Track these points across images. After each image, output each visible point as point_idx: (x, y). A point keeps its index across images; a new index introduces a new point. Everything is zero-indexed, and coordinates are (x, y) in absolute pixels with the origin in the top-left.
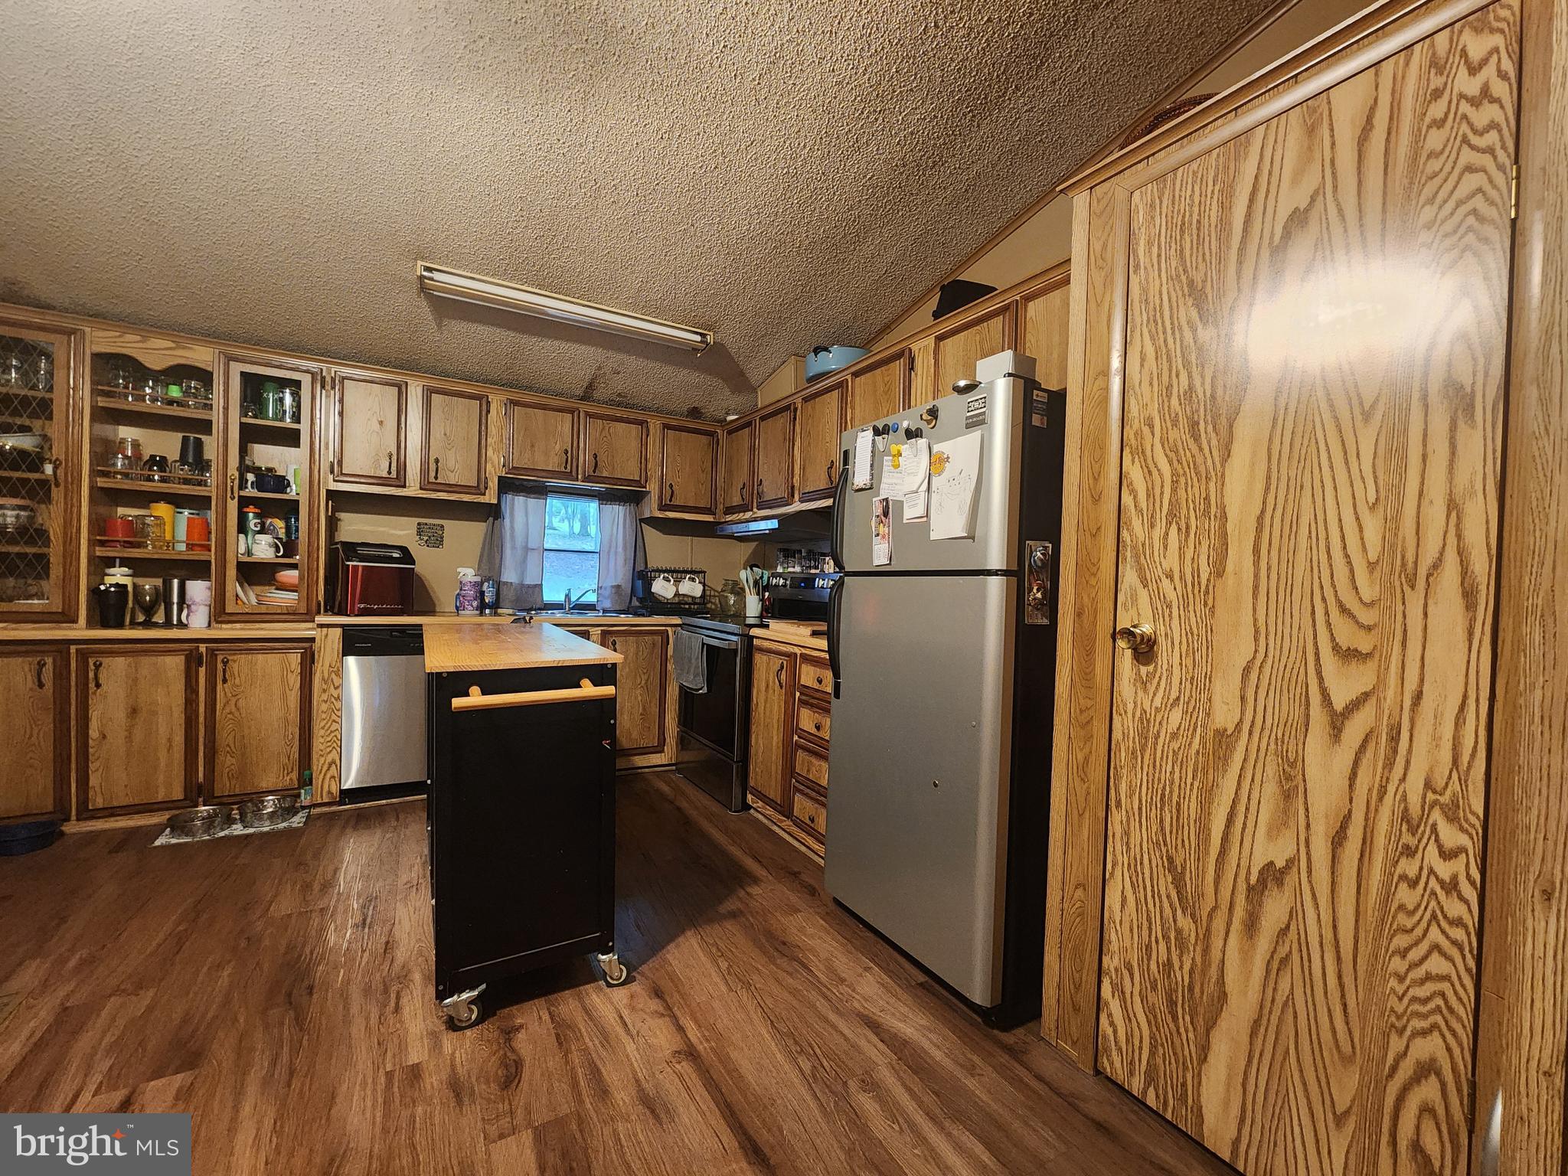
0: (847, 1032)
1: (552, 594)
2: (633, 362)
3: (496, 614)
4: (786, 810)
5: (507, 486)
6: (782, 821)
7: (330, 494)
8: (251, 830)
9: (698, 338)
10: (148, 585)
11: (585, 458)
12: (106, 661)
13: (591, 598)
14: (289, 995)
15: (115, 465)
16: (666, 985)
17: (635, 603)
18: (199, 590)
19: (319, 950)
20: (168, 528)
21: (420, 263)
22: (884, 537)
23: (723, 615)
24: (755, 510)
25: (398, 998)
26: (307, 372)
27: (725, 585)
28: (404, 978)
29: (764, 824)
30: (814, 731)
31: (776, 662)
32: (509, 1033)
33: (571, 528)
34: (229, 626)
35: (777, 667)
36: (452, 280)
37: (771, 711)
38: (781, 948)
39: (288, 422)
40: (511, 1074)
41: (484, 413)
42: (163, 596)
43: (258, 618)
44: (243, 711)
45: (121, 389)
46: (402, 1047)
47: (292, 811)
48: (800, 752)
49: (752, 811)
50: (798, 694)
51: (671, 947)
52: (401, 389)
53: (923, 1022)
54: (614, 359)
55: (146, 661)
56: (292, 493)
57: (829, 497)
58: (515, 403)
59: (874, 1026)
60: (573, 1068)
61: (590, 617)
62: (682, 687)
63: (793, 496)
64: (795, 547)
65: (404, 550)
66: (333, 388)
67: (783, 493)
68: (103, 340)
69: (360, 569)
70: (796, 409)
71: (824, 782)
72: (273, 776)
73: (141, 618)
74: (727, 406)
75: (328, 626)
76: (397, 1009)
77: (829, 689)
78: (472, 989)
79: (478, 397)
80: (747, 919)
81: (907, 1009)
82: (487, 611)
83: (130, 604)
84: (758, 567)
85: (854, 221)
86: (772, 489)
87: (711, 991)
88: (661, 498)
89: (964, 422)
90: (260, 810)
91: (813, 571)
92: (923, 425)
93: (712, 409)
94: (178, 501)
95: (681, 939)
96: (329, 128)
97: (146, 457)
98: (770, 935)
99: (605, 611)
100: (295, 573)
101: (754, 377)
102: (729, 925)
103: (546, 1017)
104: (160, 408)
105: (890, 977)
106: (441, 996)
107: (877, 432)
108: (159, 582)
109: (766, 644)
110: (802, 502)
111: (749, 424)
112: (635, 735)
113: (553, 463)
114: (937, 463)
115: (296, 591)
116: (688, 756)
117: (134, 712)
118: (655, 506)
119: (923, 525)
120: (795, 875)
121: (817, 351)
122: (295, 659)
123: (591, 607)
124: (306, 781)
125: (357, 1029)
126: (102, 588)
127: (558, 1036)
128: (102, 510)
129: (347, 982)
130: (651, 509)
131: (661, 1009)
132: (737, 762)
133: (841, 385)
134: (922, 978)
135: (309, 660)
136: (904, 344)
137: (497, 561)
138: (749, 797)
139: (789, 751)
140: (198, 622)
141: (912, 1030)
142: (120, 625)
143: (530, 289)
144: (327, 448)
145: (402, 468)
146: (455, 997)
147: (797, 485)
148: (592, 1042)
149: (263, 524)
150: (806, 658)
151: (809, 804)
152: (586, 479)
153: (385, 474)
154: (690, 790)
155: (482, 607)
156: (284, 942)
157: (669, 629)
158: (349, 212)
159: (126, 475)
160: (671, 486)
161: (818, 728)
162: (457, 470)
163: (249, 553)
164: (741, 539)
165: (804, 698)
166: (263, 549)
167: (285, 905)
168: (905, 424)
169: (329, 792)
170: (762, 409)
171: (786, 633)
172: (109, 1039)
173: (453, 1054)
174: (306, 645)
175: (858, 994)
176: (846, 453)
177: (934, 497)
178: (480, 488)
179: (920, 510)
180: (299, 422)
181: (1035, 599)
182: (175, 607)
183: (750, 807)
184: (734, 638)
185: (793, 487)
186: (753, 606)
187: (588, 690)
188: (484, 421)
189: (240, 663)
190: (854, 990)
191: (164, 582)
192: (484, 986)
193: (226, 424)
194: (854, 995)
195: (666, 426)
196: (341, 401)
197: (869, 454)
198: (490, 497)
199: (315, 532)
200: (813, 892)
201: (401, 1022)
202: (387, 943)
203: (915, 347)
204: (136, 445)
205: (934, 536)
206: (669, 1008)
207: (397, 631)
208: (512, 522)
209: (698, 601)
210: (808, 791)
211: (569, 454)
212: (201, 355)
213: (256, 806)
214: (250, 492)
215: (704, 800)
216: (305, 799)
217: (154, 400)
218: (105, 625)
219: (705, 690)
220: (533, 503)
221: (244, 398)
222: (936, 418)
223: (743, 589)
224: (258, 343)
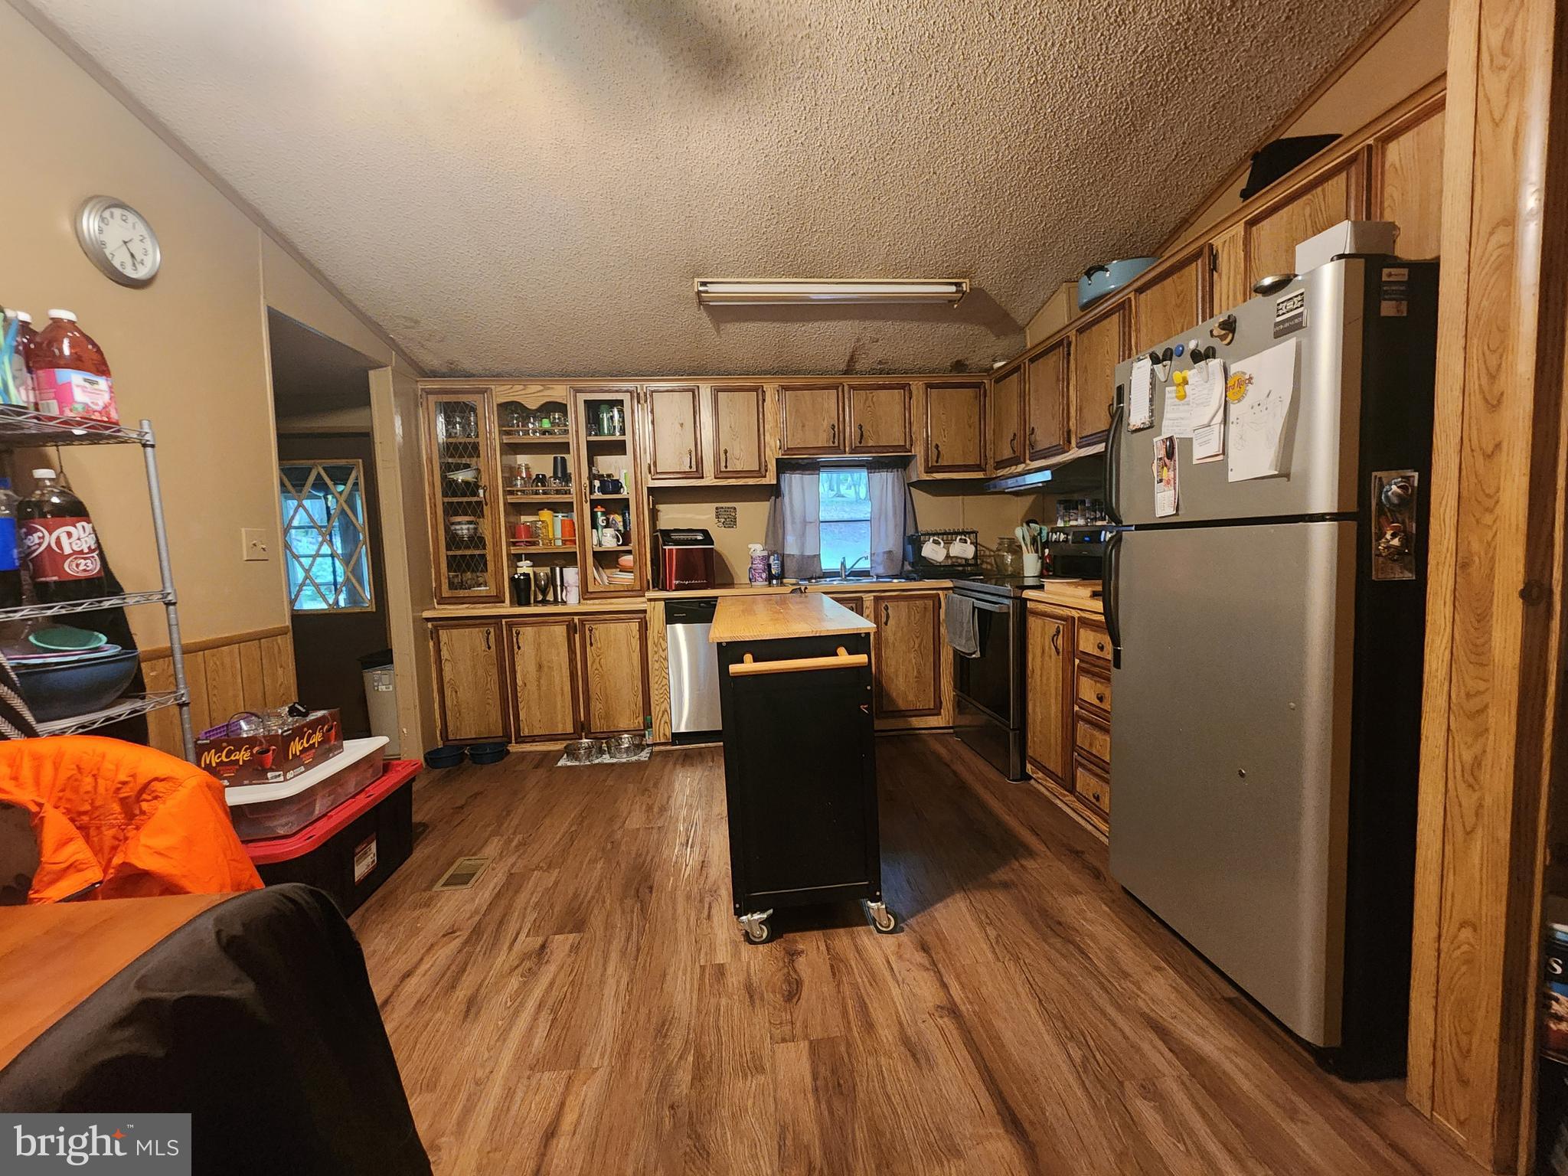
0: (1127, 1030)
1: (829, 563)
2: (890, 328)
3: (782, 584)
4: (1069, 785)
5: (785, 466)
6: (1065, 796)
7: (651, 490)
8: (614, 760)
9: (953, 289)
10: (543, 572)
11: (851, 431)
12: (522, 630)
13: (865, 565)
14: (638, 891)
15: (516, 485)
16: (930, 939)
17: (908, 567)
18: (571, 575)
19: (657, 859)
20: (550, 529)
21: (696, 280)
22: (1168, 482)
23: (999, 575)
24: (1028, 462)
25: (710, 908)
26: (627, 391)
27: (1000, 544)
28: (714, 892)
29: (1046, 797)
30: (1096, 702)
31: (1052, 626)
32: (792, 955)
33: (857, 493)
34: (591, 602)
35: (1053, 631)
36: (724, 289)
37: (1048, 679)
38: (1056, 928)
39: (618, 436)
40: (793, 991)
41: (760, 402)
42: (551, 580)
43: (609, 595)
44: (605, 669)
45: (515, 428)
46: (712, 948)
47: (640, 747)
48: (1081, 725)
49: (1032, 782)
50: (1077, 661)
51: (939, 905)
52: (694, 392)
53: (1230, 1045)
54: (868, 329)
55: (545, 628)
56: (624, 494)
57: (1101, 442)
58: (786, 388)
59: (1162, 1032)
60: (843, 998)
61: (864, 584)
62: (955, 651)
63: (1069, 442)
64: (1076, 497)
65: (705, 532)
66: (646, 401)
67: (1056, 440)
68: (503, 393)
69: (674, 552)
70: (1069, 344)
71: (1107, 759)
72: (627, 719)
73: (540, 597)
74: (993, 352)
75: (655, 600)
76: (709, 917)
77: (1110, 657)
78: (763, 911)
79: (755, 389)
80: (1020, 892)
81: (1206, 1022)
82: (774, 582)
83: (533, 588)
84: (1036, 523)
85: (1127, 109)
86: (1045, 438)
87: (978, 956)
88: (927, 461)
89: (1272, 330)
90: (620, 745)
91: (1099, 523)
92: (1215, 343)
93: (977, 358)
94: (554, 507)
95: (949, 900)
96: (618, 186)
97: (534, 477)
98: (1044, 913)
99: (878, 577)
100: (630, 557)
101: (1020, 315)
102: (1001, 896)
103: (823, 948)
104: (539, 438)
105: (1187, 983)
106: (739, 913)
107: (1155, 359)
108: (548, 570)
109: (1041, 607)
110: (1079, 447)
111: (1017, 369)
112: (911, 697)
113: (822, 439)
114: (1234, 387)
115: (632, 572)
116: (965, 720)
117: (540, 667)
118: (922, 469)
119: (1219, 465)
120: (1078, 854)
121: (1089, 273)
122: (634, 626)
123: (865, 574)
124: (648, 725)
125: (681, 926)
126: (516, 576)
127: (832, 966)
128: (512, 519)
129: (675, 888)
130: (918, 472)
131: (927, 964)
132: (1013, 729)
133: (1123, 307)
134: (1232, 993)
135: (644, 627)
136: (1202, 242)
137: (780, 536)
138: (1029, 767)
139: (1071, 722)
140: (572, 599)
141: (1212, 1048)
142: (528, 604)
143: (788, 280)
144: (645, 453)
145: (700, 462)
146: (749, 916)
147: (1073, 428)
148: (862, 980)
149: (607, 520)
150: (1085, 623)
151: (1093, 781)
152: (853, 451)
153: (688, 469)
154: (967, 754)
155: (770, 578)
156: (634, 849)
157: (940, 592)
158: (641, 251)
159: (523, 492)
160: (937, 446)
161: (1101, 699)
162: (743, 459)
163: (600, 544)
164: (1017, 494)
165: (1083, 665)
166: (608, 540)
167: (636, 821)
168: (1192, 345)
169: (665, 735)
170: (1030, 349)
171: (1064, 595)
172: (534, 899)
173: (749, 963)
174: (642, 616)
175: (1144, 993)
176: (1120, 389)
177: (1233, 429)
178: (761, 473)
179: (1214, 447)
180: (624, 434)
181: (1388, 547)
182: (559, 588)
183: (1031, 778)
184: (1006, 601)
185: (1069, 432)
186: (1031, 564)
187: (844, 658)
188: (761, 410)
189: (600, 630)
190: (1139, 988)
191: (551, 569)
192: (771, 911)
193: (578, 443)
194: (1139, 993)
195: (929, 386)
196: (652, 412)
197: (1148, 386)
198: (770, 479)
199: (642, 523)
200: (1097, 875)
201: (711, 928)
202: (703, 862)
203: (1217, 242)
204: (527, 468)
205: (1233, 477)
206: (934, 963)
207: (702, 602)
208: (791, 499)
209: (970, 562)
210: (1094, 768)
211: (836, 429)
212: (559, 392)
213: (617, 741)
214: (598, 495)
215: (980, 765)
216: (649, 740)
217: (534, 432)
218: (520, 604)
219: (977, 655)
220: (808, 478)
221: (588, 422)
222: (1233, 331)
223: (1020, 547)
224: (594, 374)
